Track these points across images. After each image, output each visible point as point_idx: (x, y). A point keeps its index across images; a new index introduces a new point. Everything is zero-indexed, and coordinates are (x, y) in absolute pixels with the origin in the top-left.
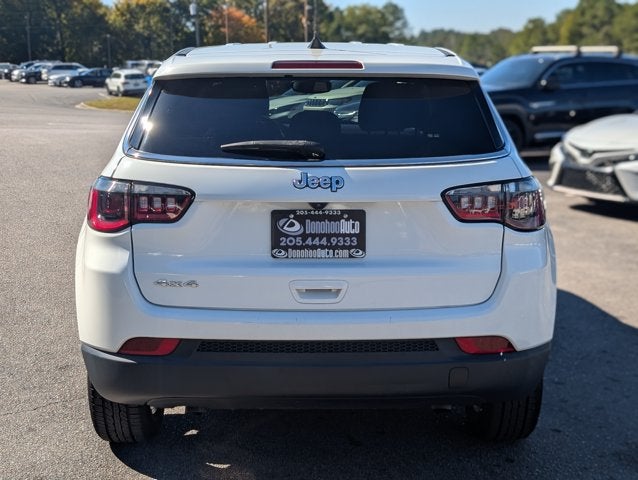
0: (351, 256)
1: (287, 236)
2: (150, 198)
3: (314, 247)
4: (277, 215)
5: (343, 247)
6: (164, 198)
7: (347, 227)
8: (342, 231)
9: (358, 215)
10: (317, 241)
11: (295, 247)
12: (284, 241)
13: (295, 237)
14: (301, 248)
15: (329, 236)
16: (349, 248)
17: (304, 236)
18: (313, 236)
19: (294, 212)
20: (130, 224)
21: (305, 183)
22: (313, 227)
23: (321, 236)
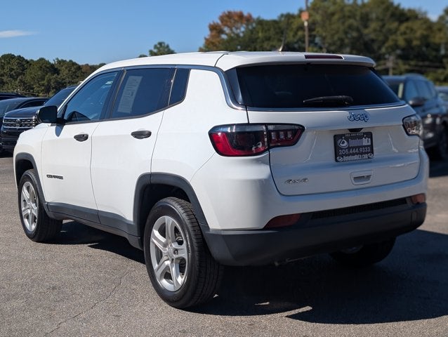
0: (369, 158)
1: (342, 149)
2: (277, 132)
3: (353, 154)
4: (336, 138)
5: (365, 153)
6: (286, 132)
7: (366, 142)
8: (364, 144)
9: (369, 135)
10: (354, 151)
11: (346, 155)
12: (341, 152)
13: (345, 149)
14: (349, 155)
15: (359, 147)
16: (368, 153)
17: (349, 148)
18: (353, 148)
19: (344, 135)
20: (268, 149)
21: (354, 118)
22: (354, 143)
23: (355, 148)
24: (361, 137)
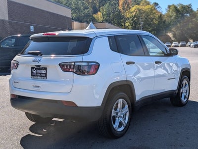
0: (44, 78)
3: (38, 76)
4: (32, 68)
5: (43, 76)
11: (35, 76)
12: (33, 74)
15: (40, 73)
17: (36, 73)
22: (39, 71)
23: (39, 73)
24: (41, 69)
